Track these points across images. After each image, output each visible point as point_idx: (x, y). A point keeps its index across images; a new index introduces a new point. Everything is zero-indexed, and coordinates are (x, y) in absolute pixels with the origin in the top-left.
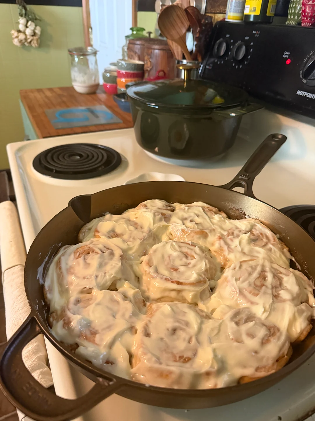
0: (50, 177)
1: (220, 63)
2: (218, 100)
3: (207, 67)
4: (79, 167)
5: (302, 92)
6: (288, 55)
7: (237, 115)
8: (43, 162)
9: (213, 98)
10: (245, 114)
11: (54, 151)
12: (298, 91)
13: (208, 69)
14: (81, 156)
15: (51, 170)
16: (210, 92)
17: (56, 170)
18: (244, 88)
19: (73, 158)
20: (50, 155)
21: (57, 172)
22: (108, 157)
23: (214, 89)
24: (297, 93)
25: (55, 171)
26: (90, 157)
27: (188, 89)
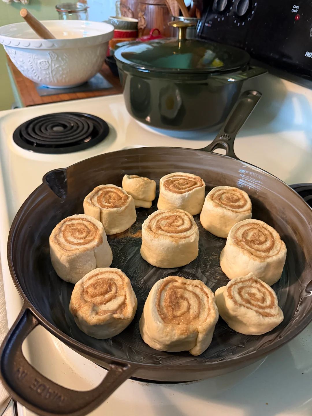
0: (32, 151)
1: (221, 19)
2: (218, 63)
3: (206, 25)
4: (62, 139)
5: (311, 53)
6: (297, 9)
7: (236, 80)
8: (24, 134)
9: (211, 62)
10: (245, 79)
11: (36, 122)
12: (307, 52)
13: (207, 26)
14: (65, 126)
15: (32, 143)
16: (209, 54)
17: (37, 143)
18: (246, 49)
19: (55, 129)
20: (31, 126)
21: (38, 145)
22: (94, 127)
23: (214, 51)
24: (306, 55)
25: (35, 144)
26: (75, 128)
27: (183, 51)
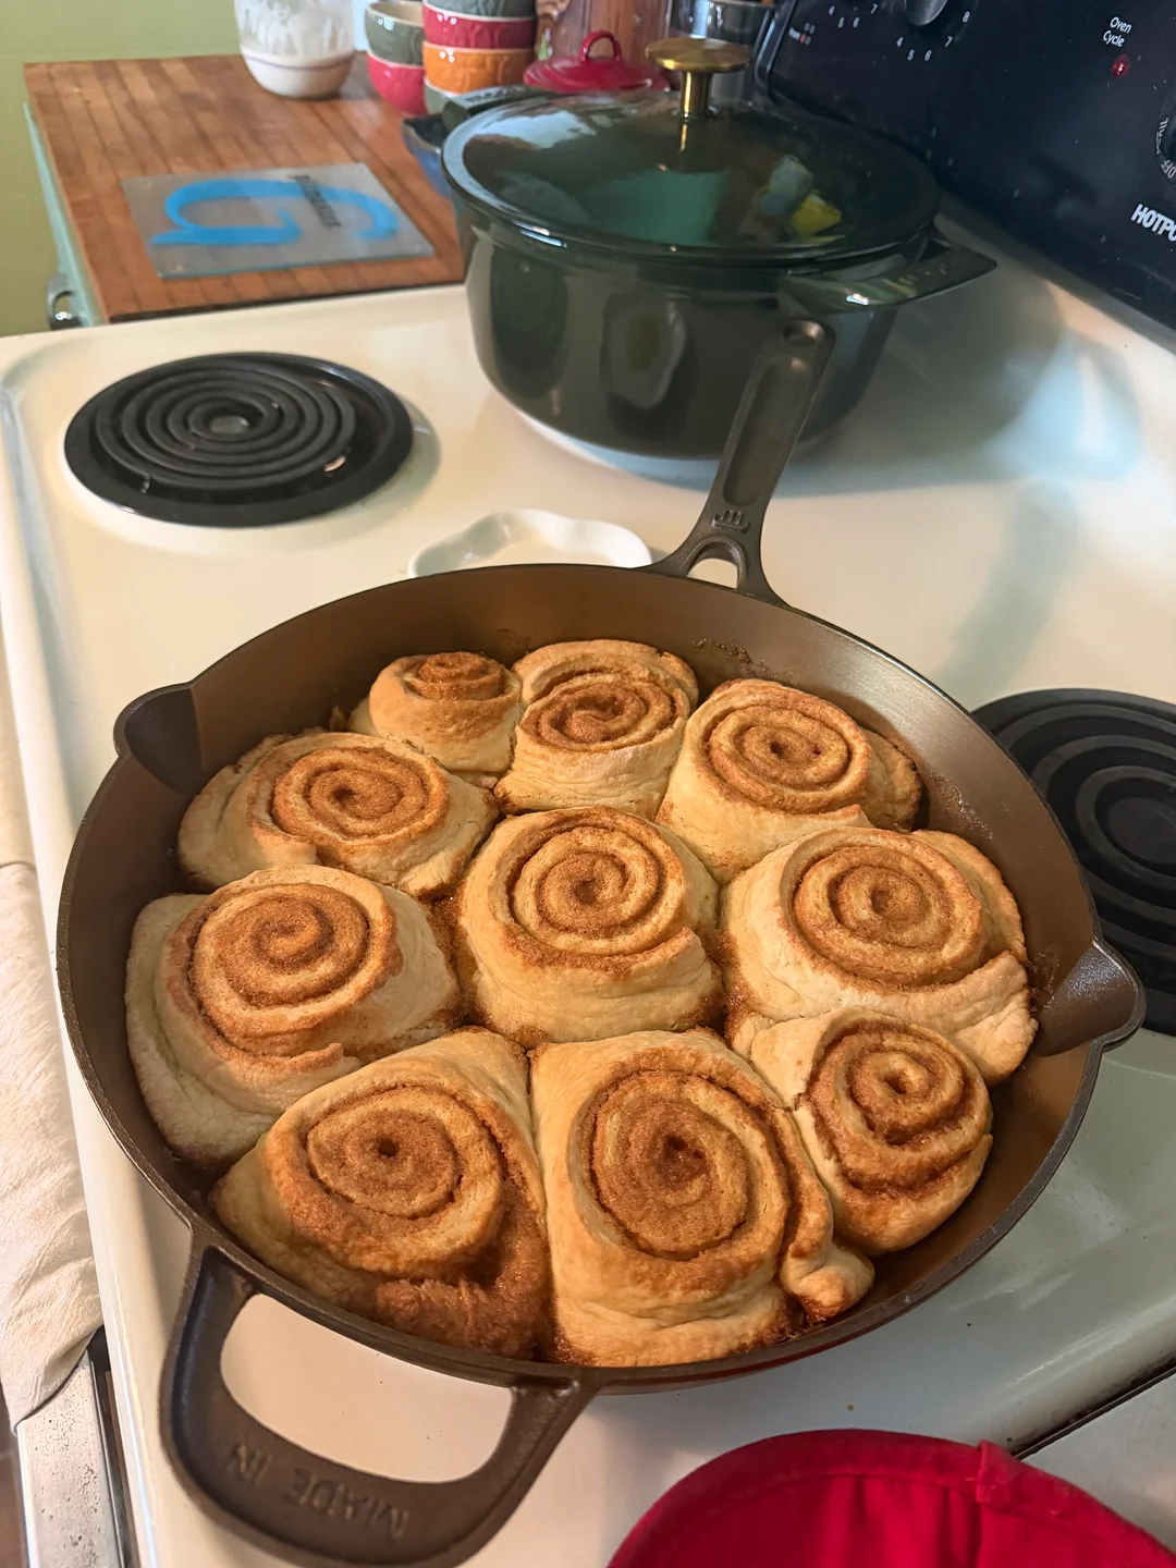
0: (131, 510)
1: (848, 23)
2: (816, 212)
3: (794, 34)
4: (245, 471)
5: (1153, 212)
6: (1124, 35)
7: (875, 302)
8: (106, 441)
9: (795, 204)
10: (907, 300)
11: (149, 390)
12: (1140, 206)
13: (797, 42)
14: (253, 416)
15: (136, 481)
16: (789, 173)
17: (152, 481)
18: (929, 154)
19: (219, 427)
20: (132, 408)
21: (158, 490)
22: (360, 419)
23: (803, 162)
24: (1134, 218)
25: (147, 485)
26: (288, 425)
